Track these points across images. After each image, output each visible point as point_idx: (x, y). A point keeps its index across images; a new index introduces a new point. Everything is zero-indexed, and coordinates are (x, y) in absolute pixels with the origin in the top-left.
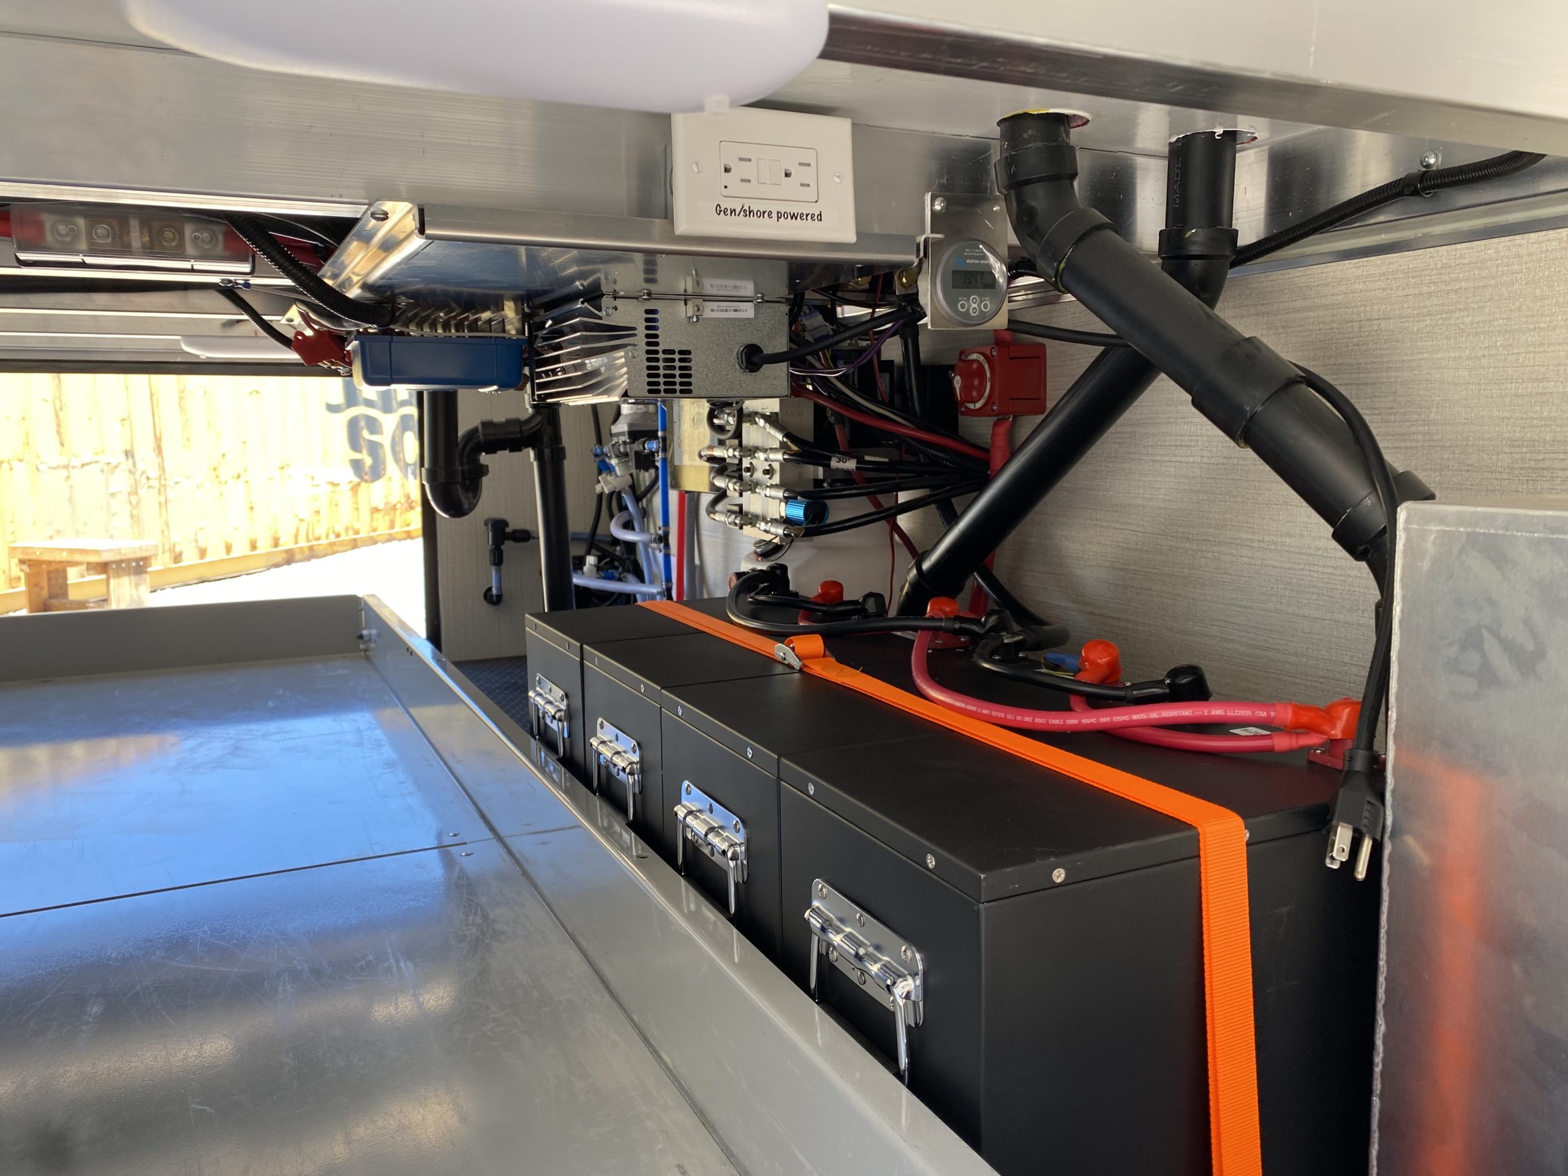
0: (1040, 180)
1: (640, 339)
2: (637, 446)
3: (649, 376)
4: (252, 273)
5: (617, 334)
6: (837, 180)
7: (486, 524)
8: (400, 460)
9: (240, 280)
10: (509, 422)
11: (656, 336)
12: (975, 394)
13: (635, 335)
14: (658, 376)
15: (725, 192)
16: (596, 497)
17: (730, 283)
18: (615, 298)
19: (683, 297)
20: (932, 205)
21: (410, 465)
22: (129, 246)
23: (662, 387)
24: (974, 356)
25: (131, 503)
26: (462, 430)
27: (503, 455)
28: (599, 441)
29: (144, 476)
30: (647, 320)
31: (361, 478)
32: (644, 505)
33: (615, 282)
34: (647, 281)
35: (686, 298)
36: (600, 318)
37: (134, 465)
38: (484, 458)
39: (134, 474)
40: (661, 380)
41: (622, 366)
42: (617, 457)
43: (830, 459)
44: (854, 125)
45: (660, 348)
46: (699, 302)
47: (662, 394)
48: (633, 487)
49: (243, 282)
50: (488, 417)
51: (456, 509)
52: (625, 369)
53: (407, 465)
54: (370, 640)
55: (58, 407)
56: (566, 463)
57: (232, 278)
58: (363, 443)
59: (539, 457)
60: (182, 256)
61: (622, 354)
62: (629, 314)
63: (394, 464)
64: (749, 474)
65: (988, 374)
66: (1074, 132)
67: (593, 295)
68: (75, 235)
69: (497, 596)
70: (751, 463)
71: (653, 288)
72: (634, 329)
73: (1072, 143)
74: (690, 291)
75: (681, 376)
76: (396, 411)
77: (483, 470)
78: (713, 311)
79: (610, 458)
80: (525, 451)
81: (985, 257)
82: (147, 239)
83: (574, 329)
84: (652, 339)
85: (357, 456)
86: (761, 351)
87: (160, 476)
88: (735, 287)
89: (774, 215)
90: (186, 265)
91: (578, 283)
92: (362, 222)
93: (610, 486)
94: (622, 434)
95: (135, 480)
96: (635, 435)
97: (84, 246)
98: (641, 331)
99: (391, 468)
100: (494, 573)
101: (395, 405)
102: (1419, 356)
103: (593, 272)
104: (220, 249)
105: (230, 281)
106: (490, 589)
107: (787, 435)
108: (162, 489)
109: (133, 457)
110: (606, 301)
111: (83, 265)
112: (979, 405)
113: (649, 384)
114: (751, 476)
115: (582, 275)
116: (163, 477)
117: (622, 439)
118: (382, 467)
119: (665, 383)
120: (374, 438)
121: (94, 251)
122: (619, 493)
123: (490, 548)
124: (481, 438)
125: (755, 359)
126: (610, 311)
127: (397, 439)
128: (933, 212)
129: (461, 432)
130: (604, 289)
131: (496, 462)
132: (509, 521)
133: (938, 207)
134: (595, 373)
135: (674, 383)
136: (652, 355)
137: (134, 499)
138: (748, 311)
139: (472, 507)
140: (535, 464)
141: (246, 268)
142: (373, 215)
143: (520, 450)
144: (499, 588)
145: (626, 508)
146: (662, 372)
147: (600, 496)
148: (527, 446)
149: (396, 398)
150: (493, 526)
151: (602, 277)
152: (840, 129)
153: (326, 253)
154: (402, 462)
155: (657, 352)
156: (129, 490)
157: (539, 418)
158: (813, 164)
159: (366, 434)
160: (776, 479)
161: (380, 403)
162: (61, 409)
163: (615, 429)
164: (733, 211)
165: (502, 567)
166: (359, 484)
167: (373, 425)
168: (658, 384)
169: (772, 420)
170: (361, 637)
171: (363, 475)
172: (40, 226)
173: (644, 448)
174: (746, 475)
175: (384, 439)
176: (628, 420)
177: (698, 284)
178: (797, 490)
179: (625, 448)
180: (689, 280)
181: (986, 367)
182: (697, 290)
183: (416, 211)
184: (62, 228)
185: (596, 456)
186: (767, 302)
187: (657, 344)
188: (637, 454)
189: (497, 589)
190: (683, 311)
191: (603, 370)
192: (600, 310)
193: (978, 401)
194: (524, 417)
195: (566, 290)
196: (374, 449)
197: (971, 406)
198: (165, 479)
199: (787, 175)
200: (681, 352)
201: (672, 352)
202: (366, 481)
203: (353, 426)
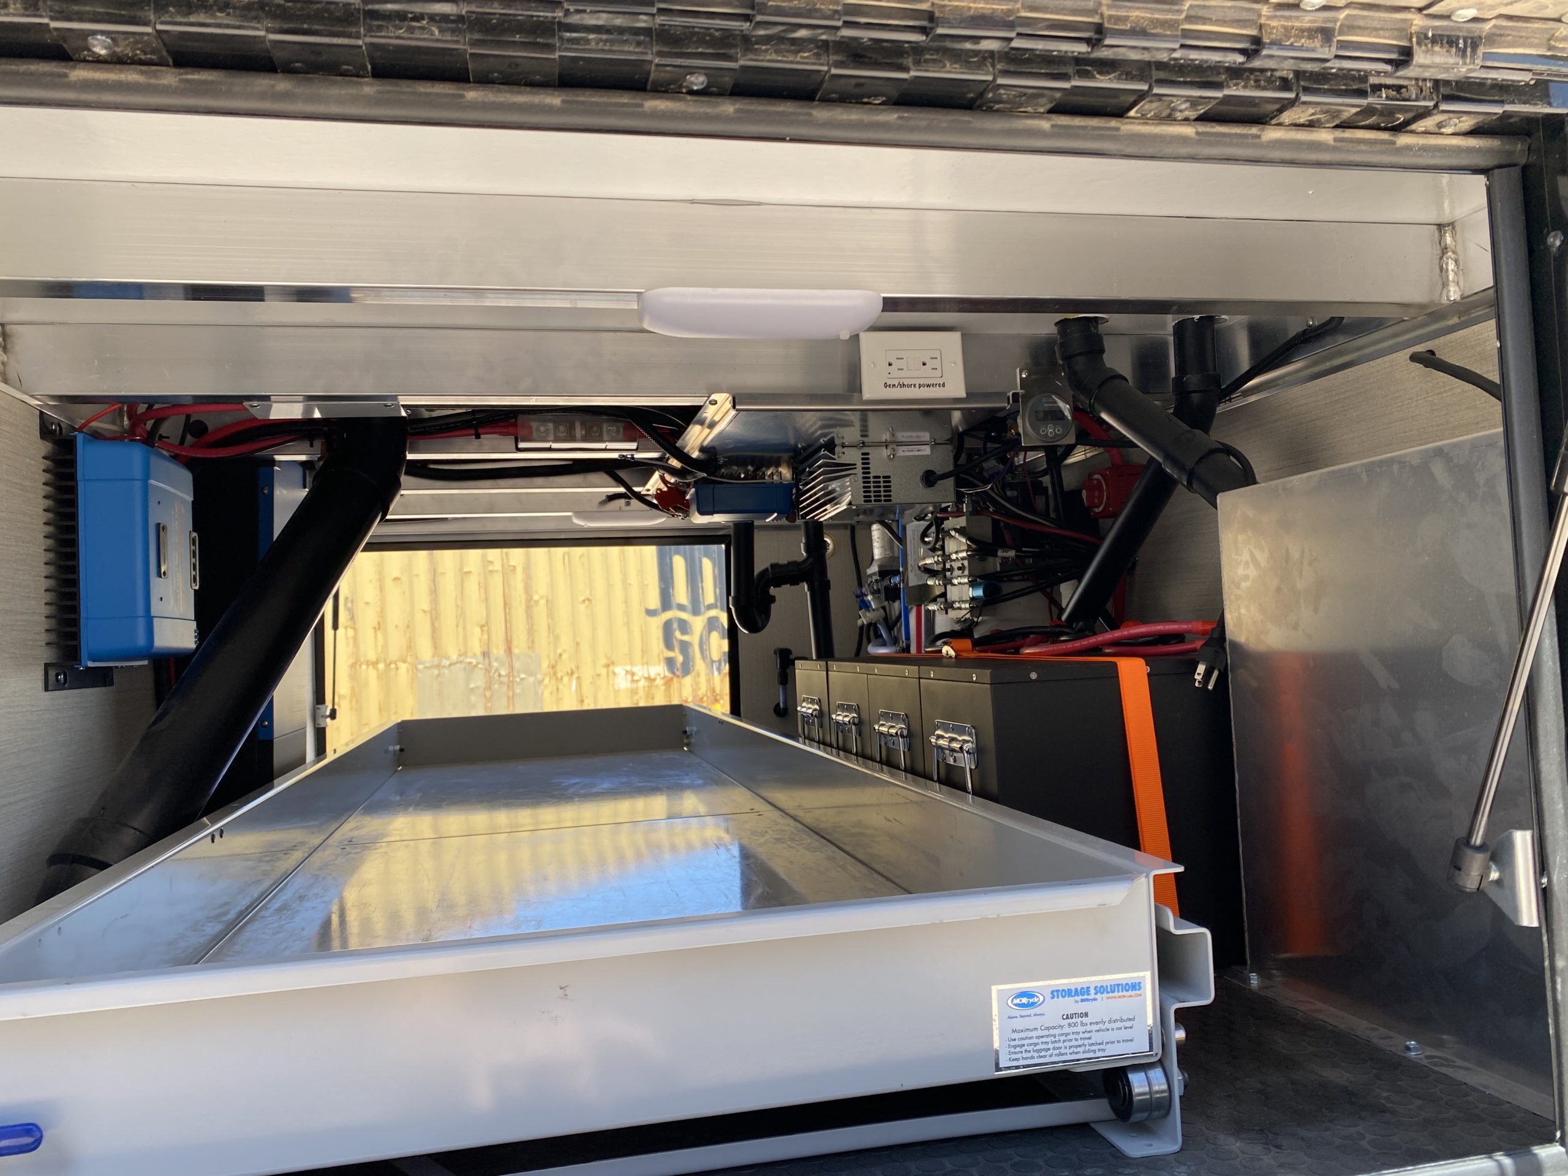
0: (1080, 354)
1: (859, 471)
2: (886, 582)
3: (865, 492)
4: (636, 450)
5: (845, 468)
6: (953, 365)
7: (775, 652)
8: (707, 657)
9: (628, 454)
10: (789, 563)
11: (869, 468)
12: (1096, 501)
13: (855, 468)
14: (870, 492)
15: (889, 376)
16: (857, 631)
17: (914, 434)
18: (843, 447)
19: (884, 444)
20: (1021, 375)
21: (715, 662)
22: (575, 436)
23: (873, 498)
24: (1096, 476)
25: (485, 696)
26: (758, 569)
27: (786, 587)
28: (860, 585)
29: (497, 674)
30: (863, 459)
31: (673, 673)
32: (896, 634)
33: (843, 438)
34: (862, 436)
35: (886, 445)
36: (834, 459)
37: (490, 664)
38: (773, 591)
39: (489, 672)
40: (872, 494)
41: (848, 487)
42: (872, 593)
43: (997, 551)
44: (963, 335)
45: (871, 475)
46: (894, 446)
47: (873, 502)
48: (886, 619)
49: (630, 456)
50: (774, 561)
51: (754, 627)
52: (850, 489)
53: (713, 662)
54: (691, 734)
55: (434, 617)
56: (833, 594)
57: (625, 454)
58: (676, 644)
59: (811, 589)
60: (601, 441)
61: (848, 480)
62: (852, 456)
63: (702, 661)
64: (949, 573)
65: (1105, 487)
66: (1100, 327)
67: (830, 446)
68: (547, 431)
69: (783, 709)
70: (951, 566)
71: (865, 439)
72: (855, 465)
73: (1100, 333)
74: (888, 440)
75: (884, 491)
76: (704, 613)
77: (773, 599)
78: (902, 452)
79: (866, 595)
80: (801, 584)
81: (1055, 402)
82: (584, 432)
83: (820, 467)
84: (866, 470)
85: (671, 654)
86: (934, 473)
87: (509, 673)
88: (918, 437)
89: (917, 386)
90: (602, 446)
91: (821, 440)
92: (703, 408)
93: (867, 619)
94: (874, 574)
95: (490, 677)
96: (884, 573)
97: (551, 437)
98: (859, 466)
99: (700, 665)
100: (781, 689)
101: (702, 608)
102: (1336, 440)
103: (830, 433)
104: (621, 436)
105: (623, 456)
106: (778, 705)
107: (969, 538)
108: (511, 684)
109: (489, 657)
110: (837, 449)
111: (550, 450)
112: (1101, 509)
113: (865, 497)
114: (951, 574)
115: (824, 435)
116: (511, 674)
117: (875, 578)
118: (691, 663)
119: (875, 496)
120: (686, 638)
121: (556, 440)
122: (875, 624)
123: (778, 671)
124: (770, 575)
125: (932, 478)
126: (840, 455)
127: (704, 638)
128: (1021, 378)
129: (756, 572)
130: (837, 442)
131: (781, 593)
132: (792, 650)
133: (1024, 376)
134: (833, 491)
135: (880, 496)
136: (866, 481)
137: (488, 694)
138: (926, 450)
139: (763, 627)
140: (808, 593)
141: (634, 445)
142: (710, 403)
143: (798, 584)
144: (785, 703)
145: (881, 636)
146: (872, 489)
147: (862, 627)
148: (802, 581)
149: (704, 603)
150: (780, 654)
151: (835, 436)
152: (956, 337)
153: (681, 431)
154: (709, 659)
155: (869, 478)
156: (484, 686)
157: (811, 560)
158: (939, 358)
159: (678, 634)
160: (966, 572)
161: (689, 607)
162: (436, 618)
163: (869, 571)
164: (894, 385)
165: (787, 686)
166: (672, 679)
167: (684, 627)
168: (870, 496)
169: (961, 531)
170: (685, 732)
171: (676, 671)
172: (530, 428)
173: (891, 583)
174: (948, 574)
175: (694, 639)
176: (878, 563)
177: (893, 435)
178: (977, 574)
179: (877, 586)
180: (888, 433)
181: (1103, 482)
182: (893, 439)
183: (730, 398)
184: (542, 429)
185: (857, 596)
186: (938, 444)
187: (869, 473)
188: (887, 588)
189: (783, 703)
190: (885, 452)
191: (838, 489)
192: (834, 455)
193: (1100, 506)
194: (800, 559)
195: (817, 445)
196: (685, 647)
197: (1097, 510)
198: (513, 676)
199: (924, 364)
200: (884, 477)
201: (879, 477)
202: (678, 676)
203: (667, 627)
